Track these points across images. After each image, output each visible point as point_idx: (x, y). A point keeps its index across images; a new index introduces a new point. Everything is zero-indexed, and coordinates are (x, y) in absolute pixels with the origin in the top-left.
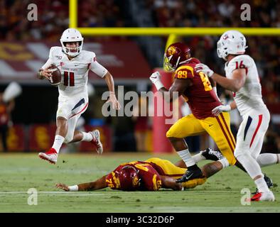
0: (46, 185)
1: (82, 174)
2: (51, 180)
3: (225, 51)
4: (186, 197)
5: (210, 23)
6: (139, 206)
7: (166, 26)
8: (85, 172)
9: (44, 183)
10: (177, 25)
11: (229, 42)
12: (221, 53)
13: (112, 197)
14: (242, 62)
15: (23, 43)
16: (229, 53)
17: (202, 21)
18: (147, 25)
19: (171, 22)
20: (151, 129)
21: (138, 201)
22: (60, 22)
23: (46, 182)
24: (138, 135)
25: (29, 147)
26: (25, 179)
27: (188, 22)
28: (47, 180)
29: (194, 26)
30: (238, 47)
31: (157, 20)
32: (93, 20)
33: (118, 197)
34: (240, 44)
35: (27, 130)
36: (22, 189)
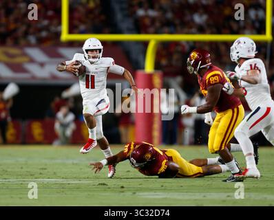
0: (41, 174)
1: (73, 164)
2: (45, 169)
3: (237, 55)
4: (165, 185)
5: (186, 30)
6: (123, 192)
7: (147, 33)
8: (75, 162)
9: (39, 171)
10: (156, 32)
11: (241, 47)
12: (234, 56)
13: (99, 184)
14: (255, 64)
15: (21, 48)
16: (241, 56)
17: (179, 28)
18: (130, 31)
19: (152, 29)
20: (133, 124)
21: (122, 187)
22: (53, 29)
23: (42, 171)
24: (122, 130)
25: (25, 139)
26: (22, 168)
27: (166, 29)
28: (42, 169)
29: (171, 33)
30: (249, 51)
31: (139, 28)
32: (82, 27)
33: (104, 184)
34: (250, 49)
35: (24, 124)
36: (20, 177)
